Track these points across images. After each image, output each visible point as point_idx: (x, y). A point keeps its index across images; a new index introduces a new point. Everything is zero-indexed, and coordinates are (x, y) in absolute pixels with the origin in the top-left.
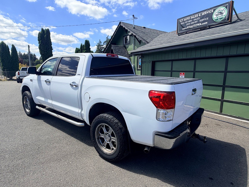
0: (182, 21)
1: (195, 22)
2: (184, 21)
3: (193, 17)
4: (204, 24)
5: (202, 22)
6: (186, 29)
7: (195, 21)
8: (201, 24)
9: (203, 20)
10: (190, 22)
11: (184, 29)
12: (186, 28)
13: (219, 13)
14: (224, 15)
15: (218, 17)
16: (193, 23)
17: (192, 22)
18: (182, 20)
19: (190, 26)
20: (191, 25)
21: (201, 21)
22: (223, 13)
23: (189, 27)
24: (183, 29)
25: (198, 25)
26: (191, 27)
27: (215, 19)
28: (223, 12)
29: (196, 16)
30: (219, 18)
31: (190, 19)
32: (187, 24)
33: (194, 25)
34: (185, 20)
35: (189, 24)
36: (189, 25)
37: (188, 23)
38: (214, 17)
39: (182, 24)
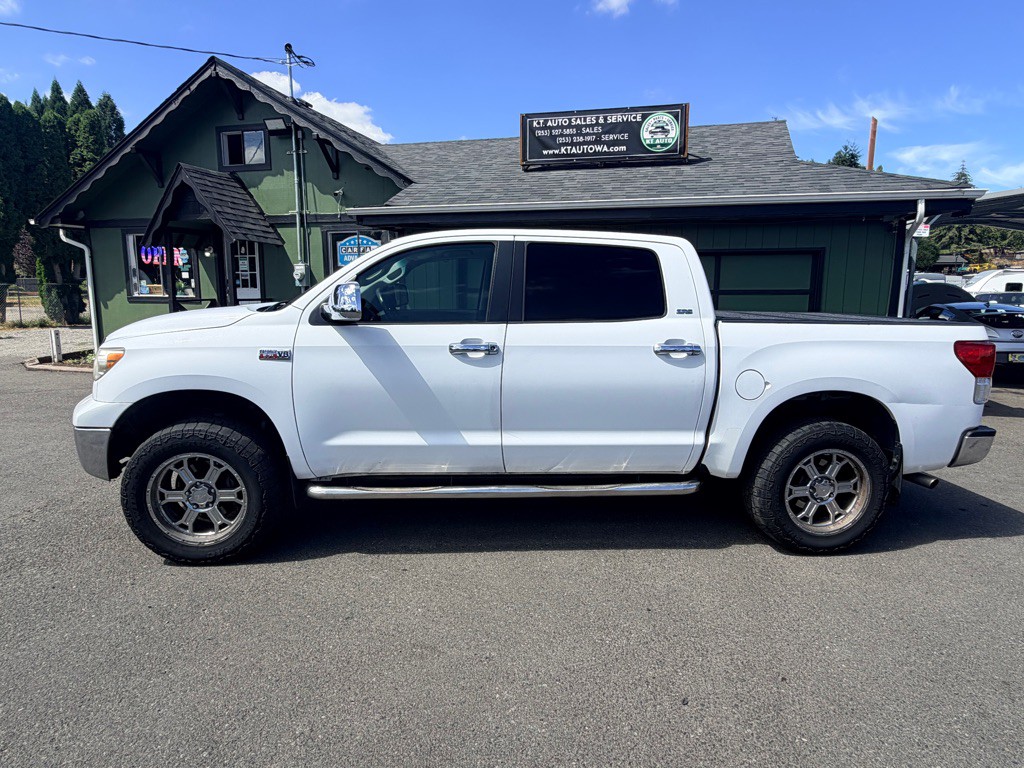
0: (539, 123)
1: (588, 138)
2: (545, 128)
3: (578, 122)
4: (616, 149)
5: (610, 144)
6: (554, 155)
7: (588, 134)
8: (605, 149)
9: (611, 138)
10: (572, 136)
11: (551, 152)
12: (557, 152)
13: (657, 128)
14: (673, 138)
15: (655, 139)
16: (581, 139)
17: (577, 135)
18: (541, 122)
19: (569, 148)
20: (573, 144)
21: (605, 138)
22: (667, 131)
23: (566, 150)
24: (545, 152)
25: (599, 148)
26: (574, 150)
27: (648, 142)
28: (669, 127)
29: (590, 119)
30: (657, 142)
31: (570, 126)
32: (561, 140)
33: (585, 147)
34: (549, 124)
35: (568, 140)
36: (566, 144)
37: (562, 135)
38: (646, 136)
39: (540, 133)
